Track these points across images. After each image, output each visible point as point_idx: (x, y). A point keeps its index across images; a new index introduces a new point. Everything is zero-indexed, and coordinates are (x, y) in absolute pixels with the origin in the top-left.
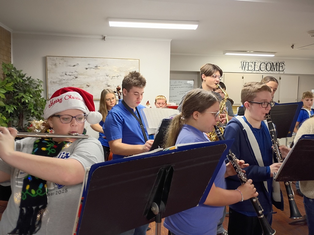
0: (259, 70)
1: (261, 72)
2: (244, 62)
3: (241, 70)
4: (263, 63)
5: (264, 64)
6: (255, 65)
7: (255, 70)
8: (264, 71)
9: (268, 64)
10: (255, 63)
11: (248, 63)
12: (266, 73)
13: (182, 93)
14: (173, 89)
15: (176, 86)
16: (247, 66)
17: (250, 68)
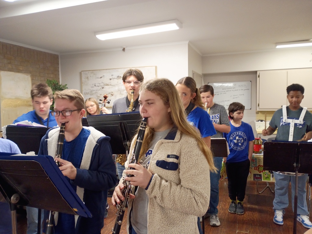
13: (235, 97)
14: (225, 92)
15: (229, 90)
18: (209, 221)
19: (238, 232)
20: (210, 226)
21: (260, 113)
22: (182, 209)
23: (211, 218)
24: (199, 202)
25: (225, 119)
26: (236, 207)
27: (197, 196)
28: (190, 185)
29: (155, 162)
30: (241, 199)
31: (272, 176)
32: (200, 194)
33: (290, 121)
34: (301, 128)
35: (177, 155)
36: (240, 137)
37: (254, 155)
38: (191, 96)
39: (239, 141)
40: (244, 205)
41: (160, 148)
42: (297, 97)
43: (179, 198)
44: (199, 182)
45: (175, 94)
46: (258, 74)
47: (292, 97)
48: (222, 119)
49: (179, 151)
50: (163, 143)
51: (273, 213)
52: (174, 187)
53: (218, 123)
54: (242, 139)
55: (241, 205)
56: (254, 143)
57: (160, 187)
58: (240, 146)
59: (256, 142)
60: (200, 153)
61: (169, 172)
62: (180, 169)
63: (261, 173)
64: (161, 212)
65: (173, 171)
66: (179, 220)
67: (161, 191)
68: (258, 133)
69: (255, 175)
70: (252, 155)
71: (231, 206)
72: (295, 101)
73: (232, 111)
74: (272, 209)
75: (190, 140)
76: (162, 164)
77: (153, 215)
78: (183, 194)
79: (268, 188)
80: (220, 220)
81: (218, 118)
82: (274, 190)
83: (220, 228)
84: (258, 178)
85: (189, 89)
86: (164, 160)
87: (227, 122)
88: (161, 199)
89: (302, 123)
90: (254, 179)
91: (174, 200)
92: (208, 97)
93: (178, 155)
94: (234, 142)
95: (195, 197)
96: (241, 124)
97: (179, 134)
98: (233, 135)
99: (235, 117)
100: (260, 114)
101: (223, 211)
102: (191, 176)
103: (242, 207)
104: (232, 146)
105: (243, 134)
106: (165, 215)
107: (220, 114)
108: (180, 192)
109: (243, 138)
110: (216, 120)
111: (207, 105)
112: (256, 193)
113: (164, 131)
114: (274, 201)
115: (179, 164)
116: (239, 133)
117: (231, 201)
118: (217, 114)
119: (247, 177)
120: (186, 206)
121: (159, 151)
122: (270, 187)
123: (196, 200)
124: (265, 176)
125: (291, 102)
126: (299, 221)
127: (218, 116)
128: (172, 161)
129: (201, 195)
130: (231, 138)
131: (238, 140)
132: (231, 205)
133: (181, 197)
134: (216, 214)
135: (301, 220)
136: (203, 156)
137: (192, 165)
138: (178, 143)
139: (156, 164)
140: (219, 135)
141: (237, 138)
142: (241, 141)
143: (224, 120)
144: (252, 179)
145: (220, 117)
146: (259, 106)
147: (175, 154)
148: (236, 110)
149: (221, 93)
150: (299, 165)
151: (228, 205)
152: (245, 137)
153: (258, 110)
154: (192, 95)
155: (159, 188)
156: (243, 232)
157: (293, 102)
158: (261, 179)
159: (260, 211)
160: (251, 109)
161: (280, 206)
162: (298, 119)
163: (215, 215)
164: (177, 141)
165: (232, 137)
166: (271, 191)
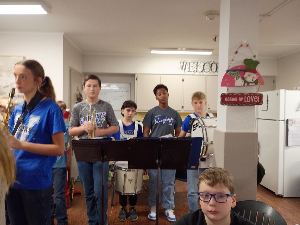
0: (202, 71)
1: (205, 74)
2: (183, 63)
3: (180, 72)
4: (206, 63)
5: (208, 64)
6: (197, 66)
7: (197, 71)
8: (208, 73)
9: (213, 64)
10: (197, 63)
11: (189, 63)
12: (210, 74)
13: (116, 98)
16: (187, 67)
17: (191, 69)
21: (138, 115)
34: (171, 126)
46: (136, 77)
55: (134, 210)
81: (104, 116)
107: (107, 112)
110: (101, 119)
116: (129, 131)
117: (121, 207)
118: (103, 113)
135: (167, 214)
149: (102, 93)
150: (161, 161)
166: (144, 188)
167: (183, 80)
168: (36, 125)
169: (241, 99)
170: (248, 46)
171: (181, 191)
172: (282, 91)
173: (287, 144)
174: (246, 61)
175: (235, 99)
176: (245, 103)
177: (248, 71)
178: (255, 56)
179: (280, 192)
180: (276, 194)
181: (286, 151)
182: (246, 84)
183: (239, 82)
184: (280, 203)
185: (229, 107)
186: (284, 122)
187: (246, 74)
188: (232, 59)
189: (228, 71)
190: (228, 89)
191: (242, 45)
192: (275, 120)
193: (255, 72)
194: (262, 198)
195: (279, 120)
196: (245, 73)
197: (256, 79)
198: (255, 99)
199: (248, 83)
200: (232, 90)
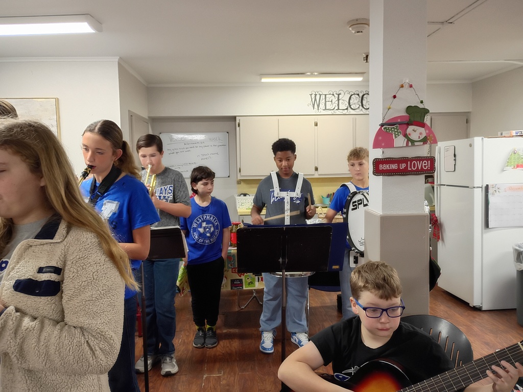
0: (347, 109)
1: (352, 112)
2: (316, 95)
3: (311, 111)
4: (354, 94)
5: (357, 96)
6: (338, 100)
7: (338, 109)
8: (358, 110)
9: (365, 96)
10: (339, 95)
11: (326, 95)
12: (361, 112)
13: (205, 157)
14: (188, 150)
15: (195, 145)
16: (323, 102)
17: (329, 106)
18: (160, 369)
19: (206, 378)
20: (161, 377)
21: (242, 183)
22: (65, 367)
23: (163, 363)
24: (97, 348)
25: (182, 193)
26: (205, 337)
27: (92, 339)
28: (81, 319)
29: (13, 282)
30: (213, 322)
31: (257, 280)
32: (99, 333)
33: (284, 194)
34: (298, 204)
35: (57, 266)
36: (208, 222)
37: (231, 250)
38: (113, 155)
39: (208, 230)
40: (218, 331)
41: (25, 257)
42: (288, 159)
43: (58, 349)
44: (98, 312)
45: (54, 151)
46: (237, 122)
47: (281, 161)
48: (178, 194)
49: (61, 258)
50: (31, 246)
51: (259, 337)
52: (48, 328)
53: (171, 202)
54: (211, 227)
55: (212, 332)
56: (232, 230)
57: (16, 332)
58: (209, 237)
59: (234, 228)
60: (102, 258)
61: (41, 300)
62: (64, 291)
63: (243, 277)
64: (27, 378)
65: (49, 298)
66: (67, 387)
67: (18, 340)
68: (239, 214)
69: (233, 281)
70: (228, 250)
71: (197, 337)
72: (285, 166)
73: (195, 180)
74: (258, 330)
75: (85, 236)
76: (25, 287)
77: (11, 387)
78: (65, 340)
79: (255, 299)
80: (179, 363)
81: (170, 192)
82: (262, 301)
83: (177, 377)
84: (237, 285)
85: (108, 143)
86: (31, 277)
87: (186, 199)
88: (18, 357)
89: (300, 196)
90: (232, 289)
91: (47, 354)
92: (152, 155)
93: (59, 265)
94: (199, 231)
95: (89, 342)
96: (210, 201)
97: (64, 226)
98: (197, 220)
99: (200, 190)
100: (243, 185)
101: (184, 347)
102: (84, 303)
103: (215, 335)
104: (196, 237)
105: (214, 218)
106: (36, 382)
107: (174, 186)
108: (60, 338)
109: (213, 224)
110: (166, 195)
111: (151, 168)
112: (237, 309)
113: (33, 223)
114: (262, 317)
115: (61, 283)
116: (206, 216)
117: (197, 327)
118: (169, 186)
119: (221, 286)
120: (71, 362)
121: (22, 262)
122: (257, 298)
123: (92, 345)
124: (248, 280)
125: (281, 168)
126: (295, 342)
127: (171, 188)
128: (46, 279)
129: (102, 336)
130: (195, 225)
131: (205, 228)
132: (197, 334)
133: (62, 346)
134: (172, 354)
135: (297, 340)
136: (109, 265)
137: (86, 282)
138: (62, 244)
139: (14, 286)
140: (173, 221)
141: (204, 224)
142: (210, 229)
143: (180, 195)
144: (229, 289)
145: (174, 190)
146: (240, 171)
147: (54, 264)
148: (200, 179)
149: (182, 150)
150: (287, 260)
151: (193, 335)
152: (217, 222)
153: (239, 178)
154: (114, 153)
155: (13, 335)
156: (214, 375)
157: (284, 168)
158: (242, 286)
159: (242, 337)
160: (229, 177)
161: (270, 325)
162: (294, 191)
163: (169, 357)
164: (60, 241)
165: (196, 223)
166: (259, 303)
167: (316, 125)
168: (114, 214)
169: (403, 166)
170: (411, 86)
171: (319, 305)
172: (477, 140)
173: (487, 225)
174: (409, 109)
175: (394, 167)
176: (410, 171)
177: (412, 125)
178: (422, 102)
179: (476, 302)
180: (470, 305)
181: (484, 235)
182: (410, 144)
183: (400, 141)
184: (477, 320)
185: (386, 177)
186: (482, 190)
187: (410, 129)
188: (388, 107)
189: (382, 125)
190: (383, 152)
191: (402, 86)
192: (468, 187)
193: (422, 125)
194: (449, 312)
195: (474, 187)
196: (408, 127)
197: (424, 135)
198: (423, 165)
199: (413, 142)
200: (391, 153)
